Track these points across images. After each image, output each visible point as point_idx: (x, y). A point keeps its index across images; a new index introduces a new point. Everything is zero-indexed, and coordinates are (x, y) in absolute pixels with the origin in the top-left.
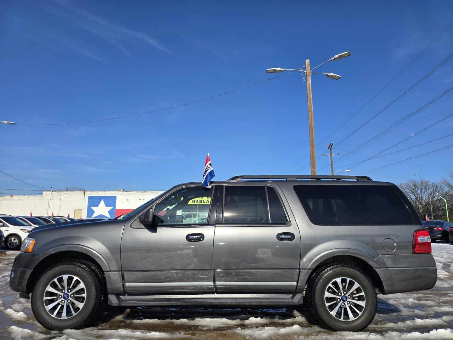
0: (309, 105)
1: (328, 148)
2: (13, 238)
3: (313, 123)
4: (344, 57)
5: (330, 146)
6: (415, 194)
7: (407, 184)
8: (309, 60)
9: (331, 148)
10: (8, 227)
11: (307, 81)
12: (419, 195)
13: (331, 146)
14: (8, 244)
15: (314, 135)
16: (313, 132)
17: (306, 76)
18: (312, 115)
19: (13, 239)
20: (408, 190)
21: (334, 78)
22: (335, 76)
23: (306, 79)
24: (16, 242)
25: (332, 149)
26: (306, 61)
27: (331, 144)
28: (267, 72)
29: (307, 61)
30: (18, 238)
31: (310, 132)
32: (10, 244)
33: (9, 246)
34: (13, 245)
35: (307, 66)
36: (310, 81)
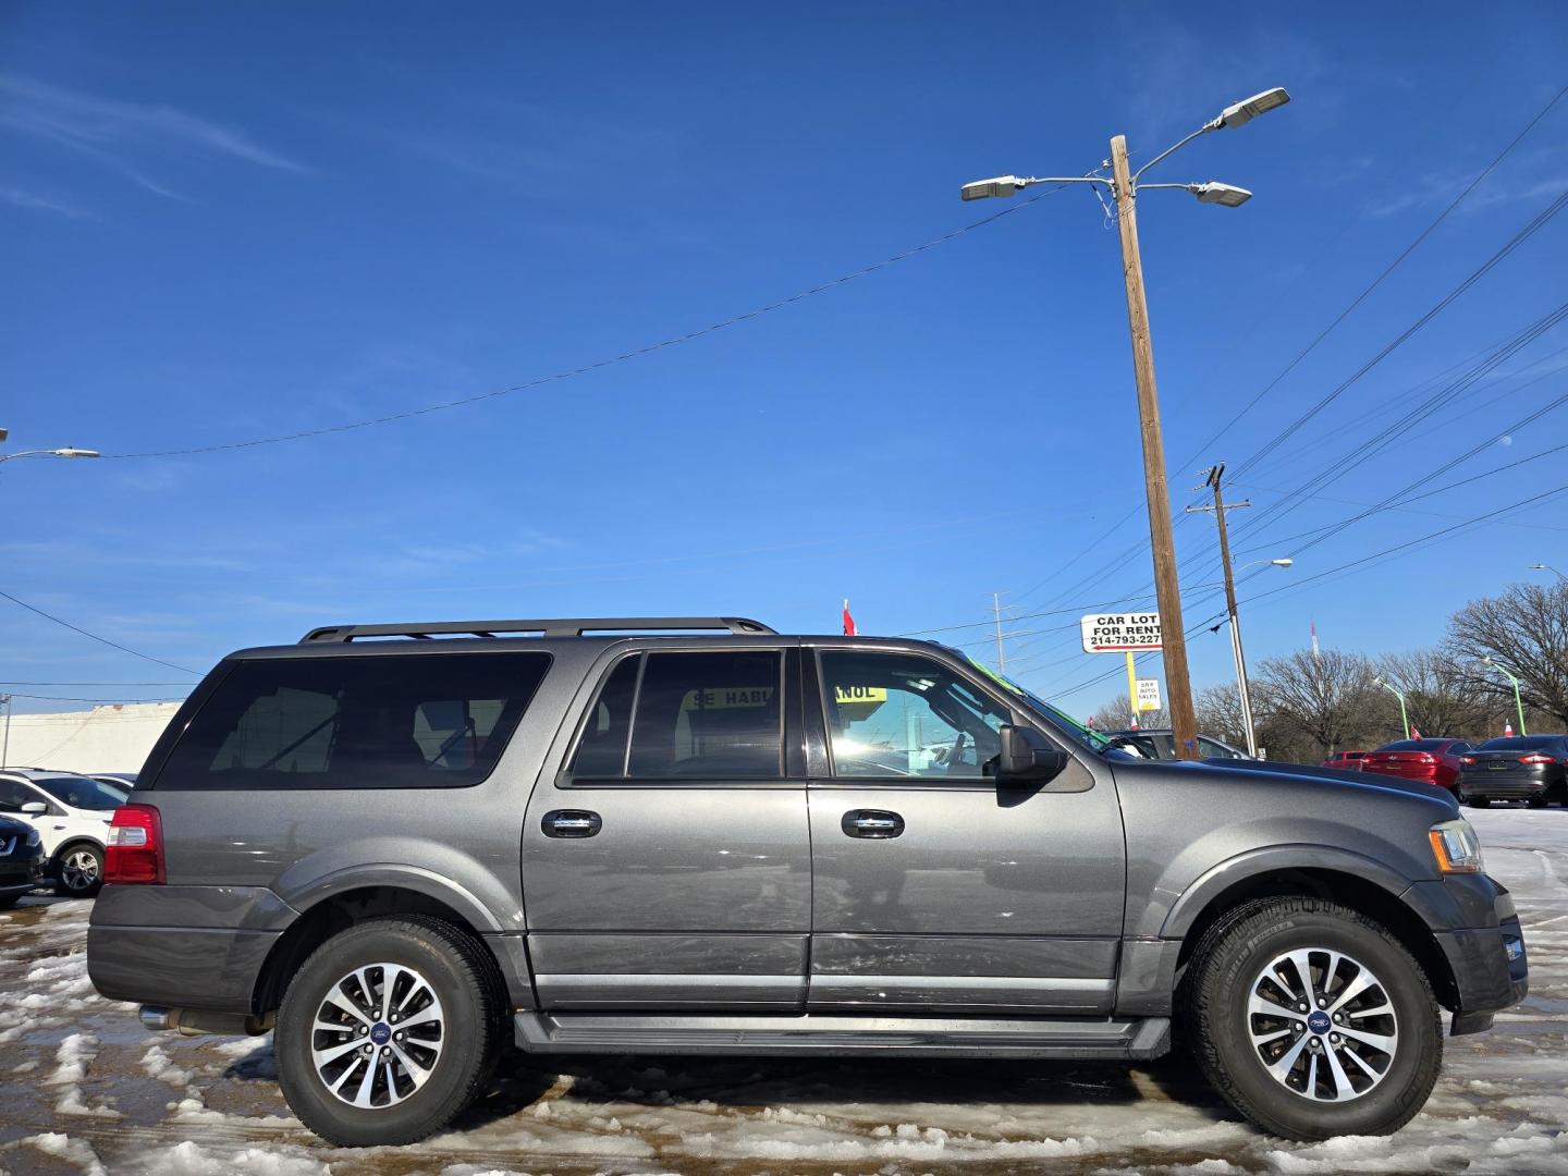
0: (1133, 307)
1: (1208, 485)
2: (82, 855)
3: (1152, 375)
4: (1261, 112)
5: (1212, 476)
6: (1540, 634)
7: (1510, 603)
8: (1123, 137)
9: (1217, 486)
10: (63, 813)
11: (1121, 218)
12: (1556, 641)
13: (1216, 475)
14: (65, 875)
15: (1157, 419)
16: (1152, 409)
17: (1117, 200)
18: (1145, 345)
19: (79, 856)
20: (1513, 623)
21: (1223, 200)
22: (1227, 191)
23: (1115, 209)
24: (92, 869)
25: (1221, 487)
26: (1113, 140)
27: (1215, 468)
28: (967, 196)
29: (1118, 142)
30: (98, 853)
31: (1143, 408)
32: (71, 876)
33: (67, 881)
34: (81, 881)
35: (1116, 160)
36: (1133, 216)
